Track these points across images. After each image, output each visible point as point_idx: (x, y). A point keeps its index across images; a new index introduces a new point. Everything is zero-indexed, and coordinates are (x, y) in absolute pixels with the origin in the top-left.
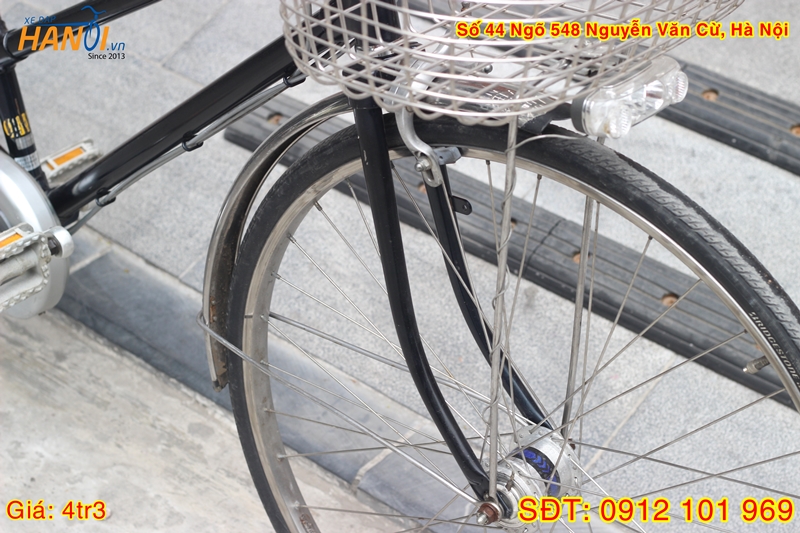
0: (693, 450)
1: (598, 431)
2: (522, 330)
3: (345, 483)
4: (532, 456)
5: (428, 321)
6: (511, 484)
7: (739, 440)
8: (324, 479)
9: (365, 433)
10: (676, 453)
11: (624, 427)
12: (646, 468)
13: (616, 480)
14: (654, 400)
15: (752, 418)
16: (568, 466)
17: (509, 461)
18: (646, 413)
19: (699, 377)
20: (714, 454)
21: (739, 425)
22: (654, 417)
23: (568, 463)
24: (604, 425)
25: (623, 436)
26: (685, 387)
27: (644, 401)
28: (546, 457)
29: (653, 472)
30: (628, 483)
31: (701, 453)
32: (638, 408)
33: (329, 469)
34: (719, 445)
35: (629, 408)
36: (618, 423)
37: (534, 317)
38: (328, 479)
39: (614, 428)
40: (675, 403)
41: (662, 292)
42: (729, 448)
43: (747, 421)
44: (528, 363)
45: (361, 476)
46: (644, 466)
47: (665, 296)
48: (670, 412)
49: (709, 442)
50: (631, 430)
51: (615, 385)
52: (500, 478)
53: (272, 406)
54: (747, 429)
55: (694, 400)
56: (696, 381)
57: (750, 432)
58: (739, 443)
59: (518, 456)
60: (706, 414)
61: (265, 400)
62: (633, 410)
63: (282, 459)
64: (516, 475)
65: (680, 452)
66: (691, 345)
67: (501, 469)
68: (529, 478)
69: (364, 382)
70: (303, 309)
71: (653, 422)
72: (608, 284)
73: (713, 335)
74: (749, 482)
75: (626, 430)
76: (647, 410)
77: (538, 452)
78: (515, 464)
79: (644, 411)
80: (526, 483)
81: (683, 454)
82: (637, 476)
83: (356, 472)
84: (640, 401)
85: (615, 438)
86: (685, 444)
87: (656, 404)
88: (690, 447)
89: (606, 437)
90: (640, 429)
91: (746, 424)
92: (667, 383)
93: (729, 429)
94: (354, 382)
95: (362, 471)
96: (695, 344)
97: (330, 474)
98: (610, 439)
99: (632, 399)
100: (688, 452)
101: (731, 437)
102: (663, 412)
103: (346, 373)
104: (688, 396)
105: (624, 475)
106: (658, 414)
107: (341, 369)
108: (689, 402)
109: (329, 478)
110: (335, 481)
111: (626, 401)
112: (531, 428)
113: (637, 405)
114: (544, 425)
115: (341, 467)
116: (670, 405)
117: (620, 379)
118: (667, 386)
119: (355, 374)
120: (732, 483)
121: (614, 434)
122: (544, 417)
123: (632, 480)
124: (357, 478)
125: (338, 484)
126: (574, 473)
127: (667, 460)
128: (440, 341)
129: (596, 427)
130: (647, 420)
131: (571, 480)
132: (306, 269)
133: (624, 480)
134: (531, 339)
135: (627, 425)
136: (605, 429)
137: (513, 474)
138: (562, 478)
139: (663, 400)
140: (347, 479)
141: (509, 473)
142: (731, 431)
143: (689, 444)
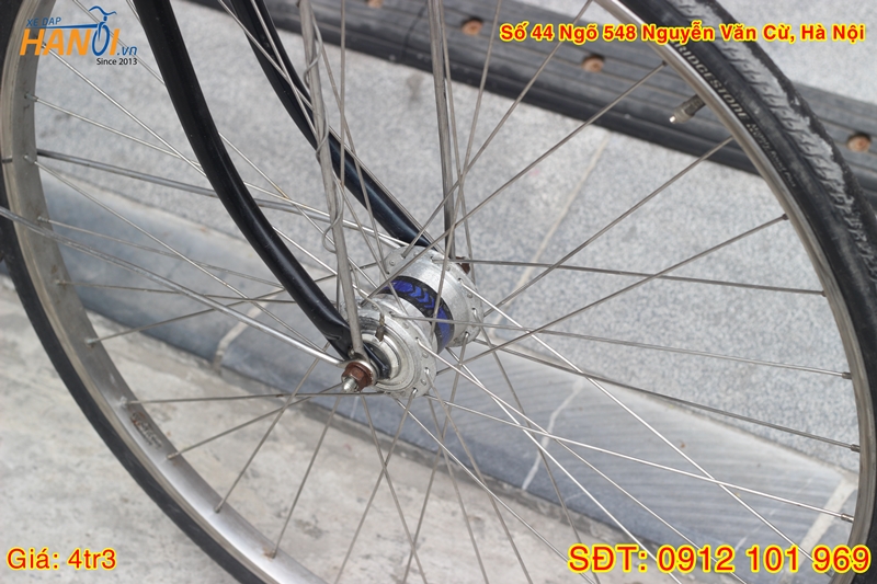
0: (647, 251)
1: (522, 246)
2: (409, 131)
3: (205, 362)
4: (406, 287)
5: (288, 137)
6: (382, 331)
7: (704, 229)
8: (177, 362)
9: (177, 292)
10: (626, 258)
11: (554, 235)
12: (590, 282)
13: (553, 304)
14: (589, 194)
15: (717, 198)
16: (460, 294)
17: (374, 300)
18: (581, 213)
19: (643, 157)
20: (674, 252)
21: (702, 210)
22: (591, 216)
23: (460, 290)
24: (529, 237)
25: (555, 247)
26: (626, 172)
27: (577, 198)
28: (427, 287)
29: (599, 287)
30: (569, 306)
31: (657, 253)
32: (570, 209)
33: (182, 347)
34: (680, 240)
35: (558, 209)
36: (547, 231)
37: (422, 112)
38: (183, 361)
39: (541, 238)
40: (616, 194)
41: (580, 55)
42: (693, 241)
43: (712, 203)
44: (422, 172)
45: (223, 350)
46: (586, 282)
47: (586, 59)
48: (611, 206)
49: (667, 238)
50: (564, 237)
51: (537, 183)
52: (366, 325)
53: (67, 276)
54: (714, 213)
55: (640, 187)
56: (640, 162)
57: (717, 216)
58: (705, 233)
59: (387, 291)
60: (658, 203)
61: (54, 270)
62: (564, 212)
63: (93, 345)
64: (387, 318)
65: (630, 257)
66: (627, 117)
67: (364, 313)
68: (405, 319)
69: (216, 229)
70: (127, 148)
71: (591, 223)
72: (511, 55)
73: (654, 99)
74: (724, 280)
75: (557, 239)
76: (582, 209)
77: (416, 283)
78: (384, 303)
79: (577, 211)
80: (403, 326)
81: (635, 258)
82: (579, 296)
83: (216, 346)
84: (571, 198)
85: (545, 251)
86: (635, 246)
87: (593, 199)
88: (643, 247)
89: (532, 252)
90: (575, 234)
91: (712, 207)
92: (603, 170)
93: (690, 217)
94: (203, 231)
95: (224, 343)
96: (633, 115)
97: (184, 354)
98: (538, 253)
99: (560, 198)
100: (640, 255)
101: (694, 227)
102: (602, 207)
103: (192, 220)
104: (632, 182)
105: (562, 297)
106: (596, 211)
107: (184, 216)
108: (634, 190)
109: (184, 359)
110: (192, 361)
111: (553, 201)
112: (404, 249)
113: (568, 204)
114: (419, 243)
115: (196, 343)
116: (609, 197)
117: (543, 175)
118: (603, 175)
119: (203, 220)
120: (702, 285)
121: (543, 245)
122: (417, 231)
123: (573, 302)
124: (219, 353)
125: (195, 364)
126: (470, 303)
127: (615, 268)
128: (306, 162)
129: (519, 241)
130: (584, 222)
131: (467, 313)
132: (125, 97)
133: (563, 303)
134: (422, 141)
135: (559, 232)
136: (531, 242)
137: (382, 317)
138: (455, 312)
139: (601, 193)
140: (206, 356)
141: (377, 316)
142: (693, 219)
143: (640, 244)
